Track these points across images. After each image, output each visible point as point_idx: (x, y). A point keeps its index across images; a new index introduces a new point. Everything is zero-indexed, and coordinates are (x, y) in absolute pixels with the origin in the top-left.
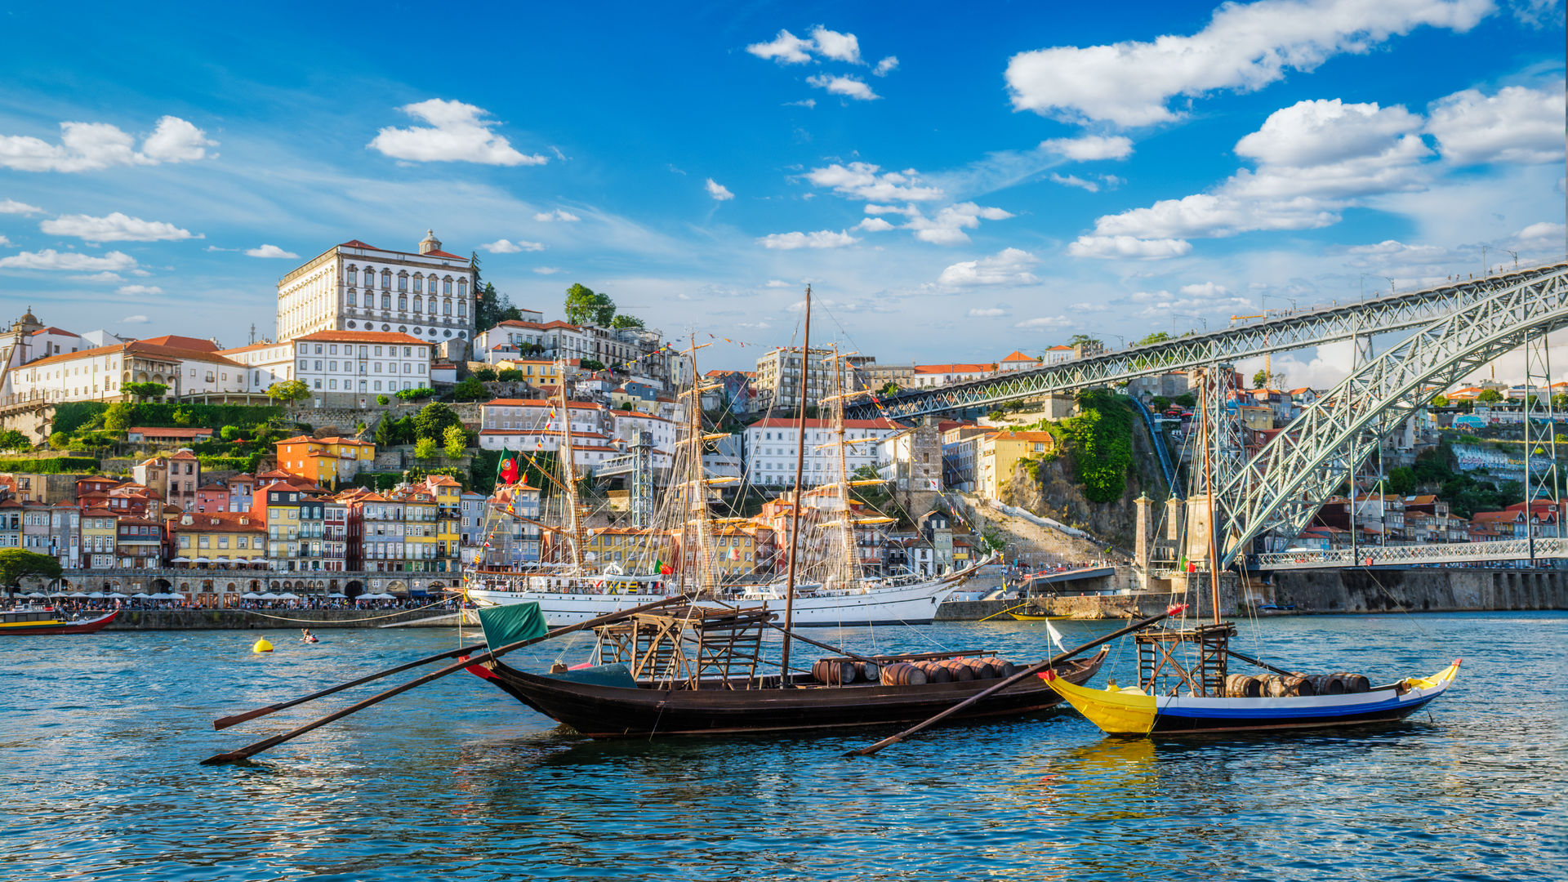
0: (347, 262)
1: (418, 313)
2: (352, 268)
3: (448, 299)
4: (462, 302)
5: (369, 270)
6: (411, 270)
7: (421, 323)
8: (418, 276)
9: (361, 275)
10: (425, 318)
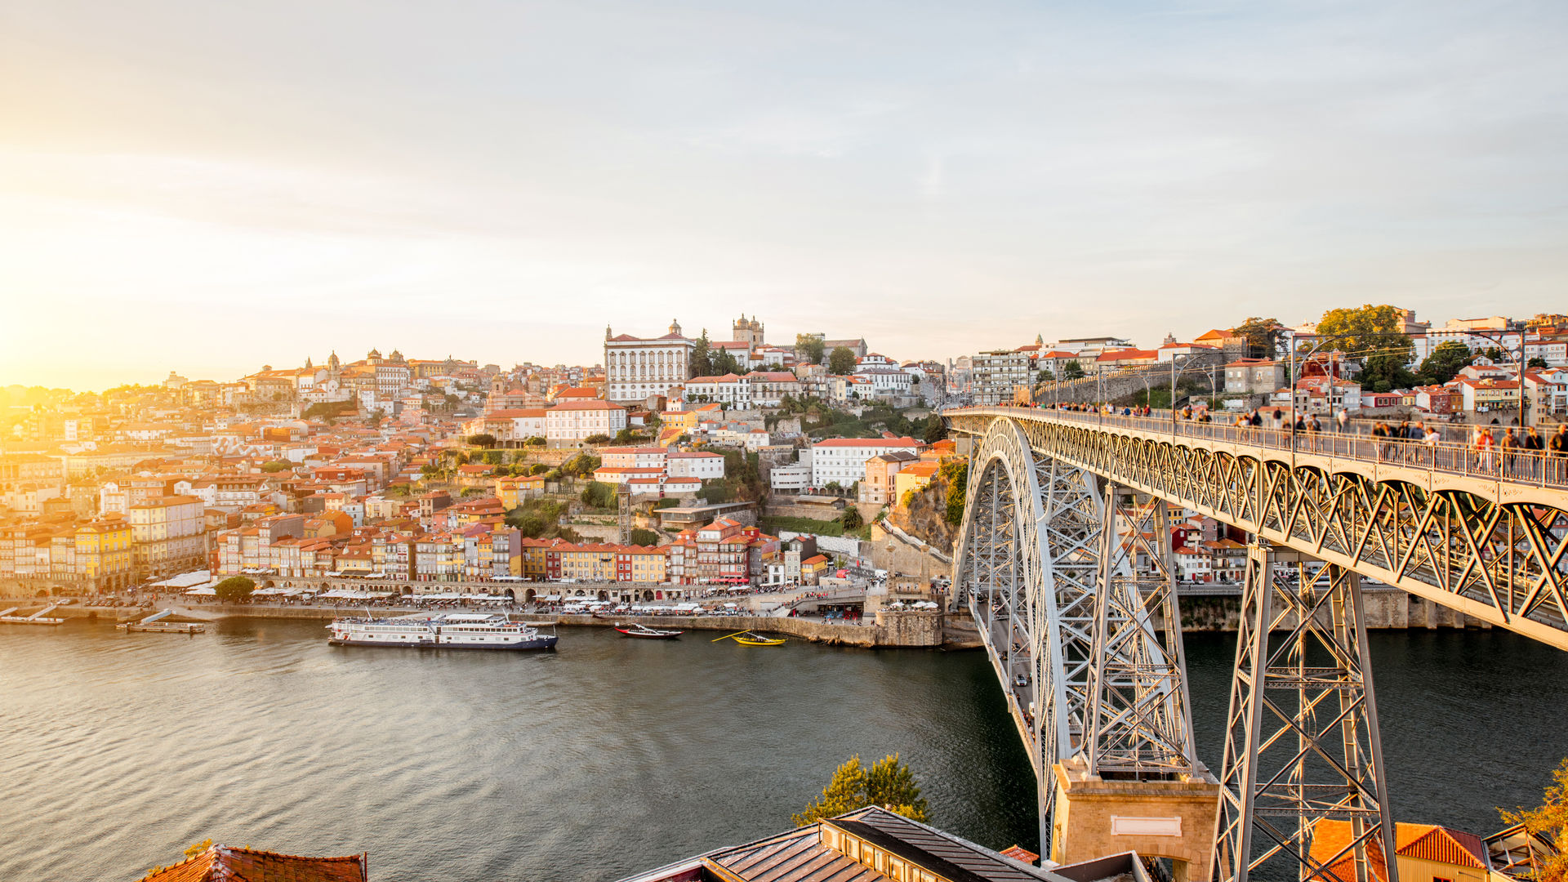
0: (610, 351)
1: (652, 376)
2: (613, 354)
3: (670, 365)
4: (679, 366)
5: (623, 354)
6: (647, 350)
7: (655, 381)
8: (652, 353)
9: (618, 357)
10: (657, 378)
